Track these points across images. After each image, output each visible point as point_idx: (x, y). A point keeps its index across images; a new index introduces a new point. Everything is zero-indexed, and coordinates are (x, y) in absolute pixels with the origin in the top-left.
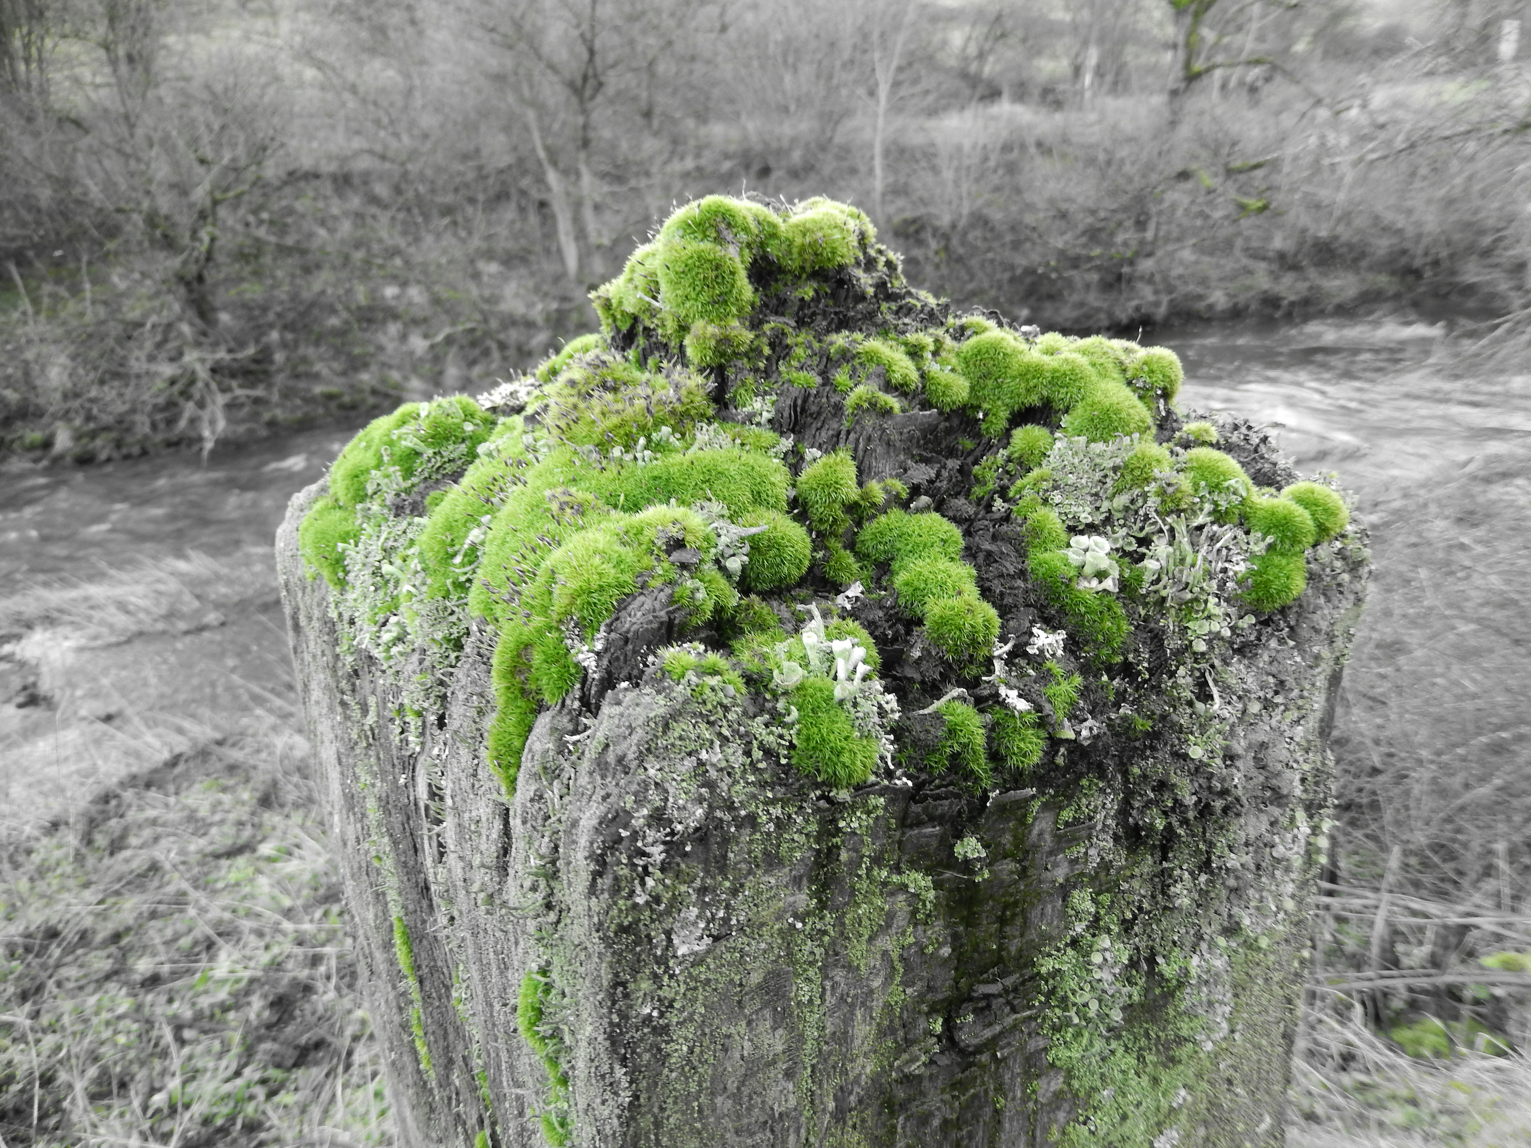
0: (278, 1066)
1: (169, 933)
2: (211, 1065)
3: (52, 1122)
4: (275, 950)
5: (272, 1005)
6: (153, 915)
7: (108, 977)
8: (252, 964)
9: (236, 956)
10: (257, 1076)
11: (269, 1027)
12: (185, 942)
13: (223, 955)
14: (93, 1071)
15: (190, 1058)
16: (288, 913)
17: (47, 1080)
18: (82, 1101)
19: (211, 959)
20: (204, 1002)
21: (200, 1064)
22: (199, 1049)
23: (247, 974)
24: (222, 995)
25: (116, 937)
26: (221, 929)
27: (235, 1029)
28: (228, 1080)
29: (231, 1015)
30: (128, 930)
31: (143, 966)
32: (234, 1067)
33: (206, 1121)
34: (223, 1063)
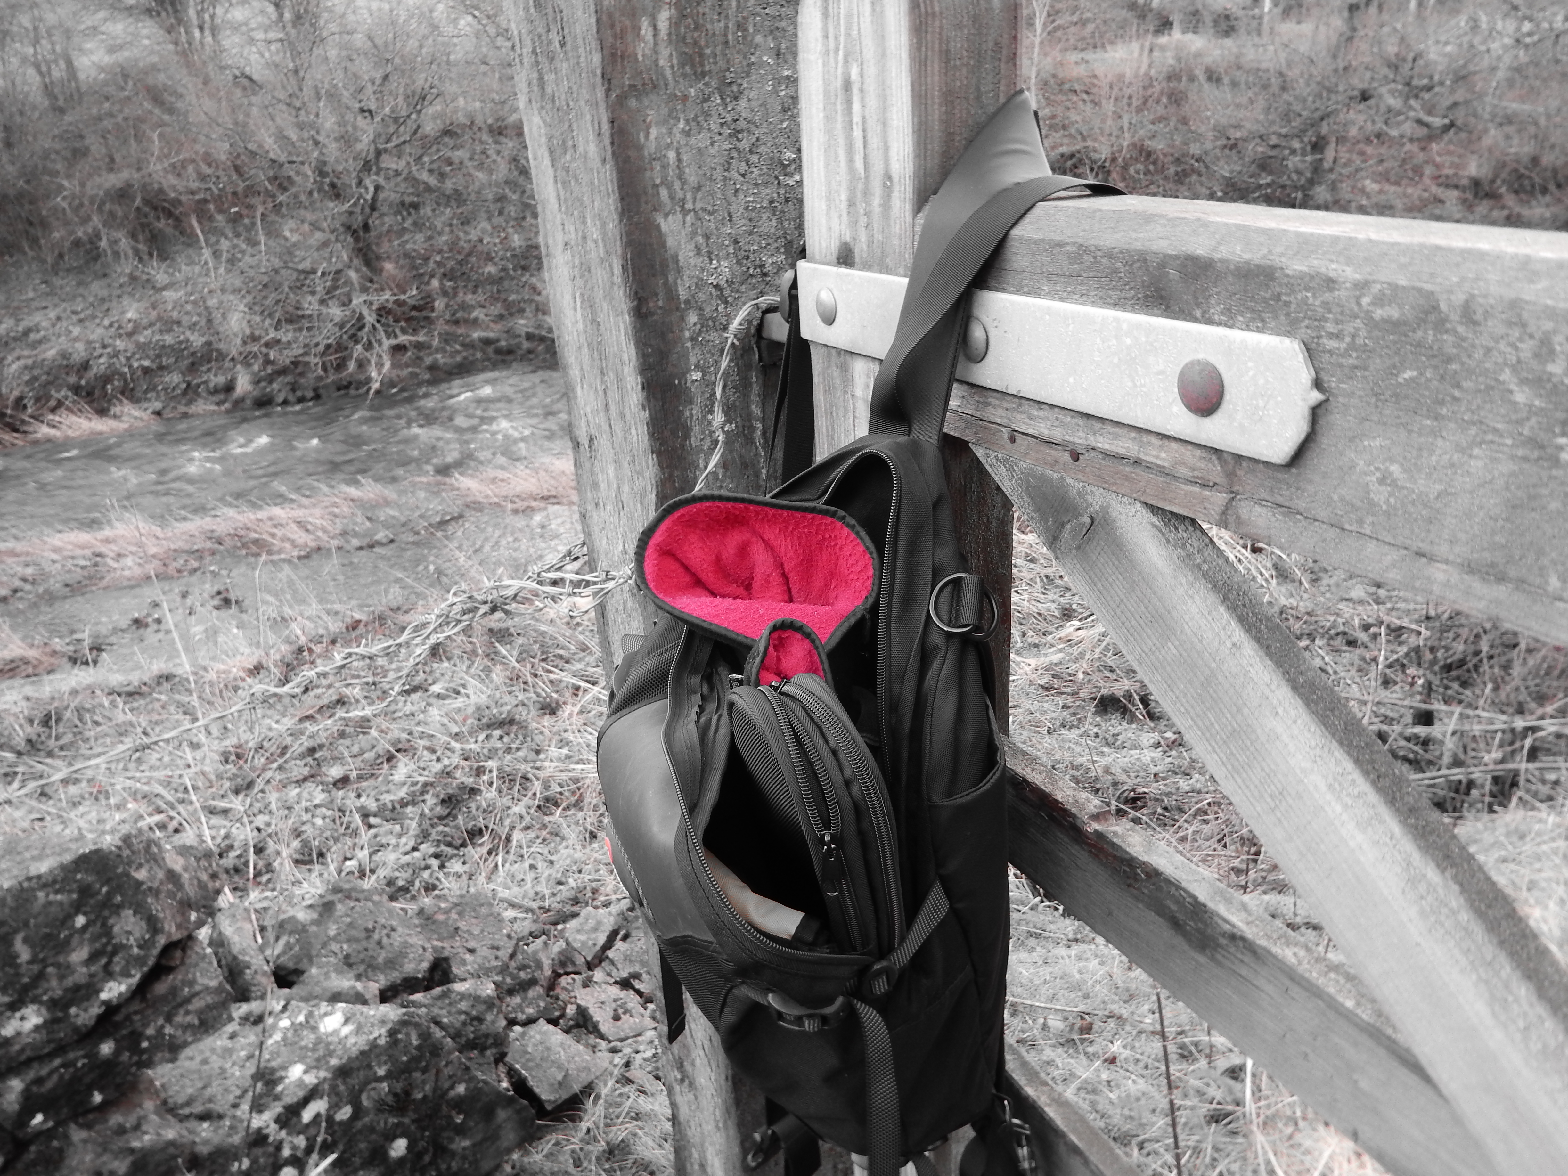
0: (449, 845)
1: (355, 749)
2: (393, 841)
3: (264, 879)
4: (446, 762)
5: (443, 801)
6: (342, 735)
7: (305, 779)
8: (426, 773)
9: (412, 766)
10: (432, 850)
11: (441, 818)
12: (369, 755)
13: (401, 765)
14: (296, 844)
15: (376, 836)
16: (457, 736)
17: (259, 850)
18: (288, 865)
19: (392, 768)
20: (387, 798)
21: (384, 841)
22: (382, 830)
23: (422, 779)
24: (402, 793)
25: (312, 751)
26: (400, 746)
27: (412, 819)
28: (406, 853)
29: (409, 809)
30: (321, 746)
31: (335, 772)
32: (412, 843)
33: (390, 883)
34: (404, 840)
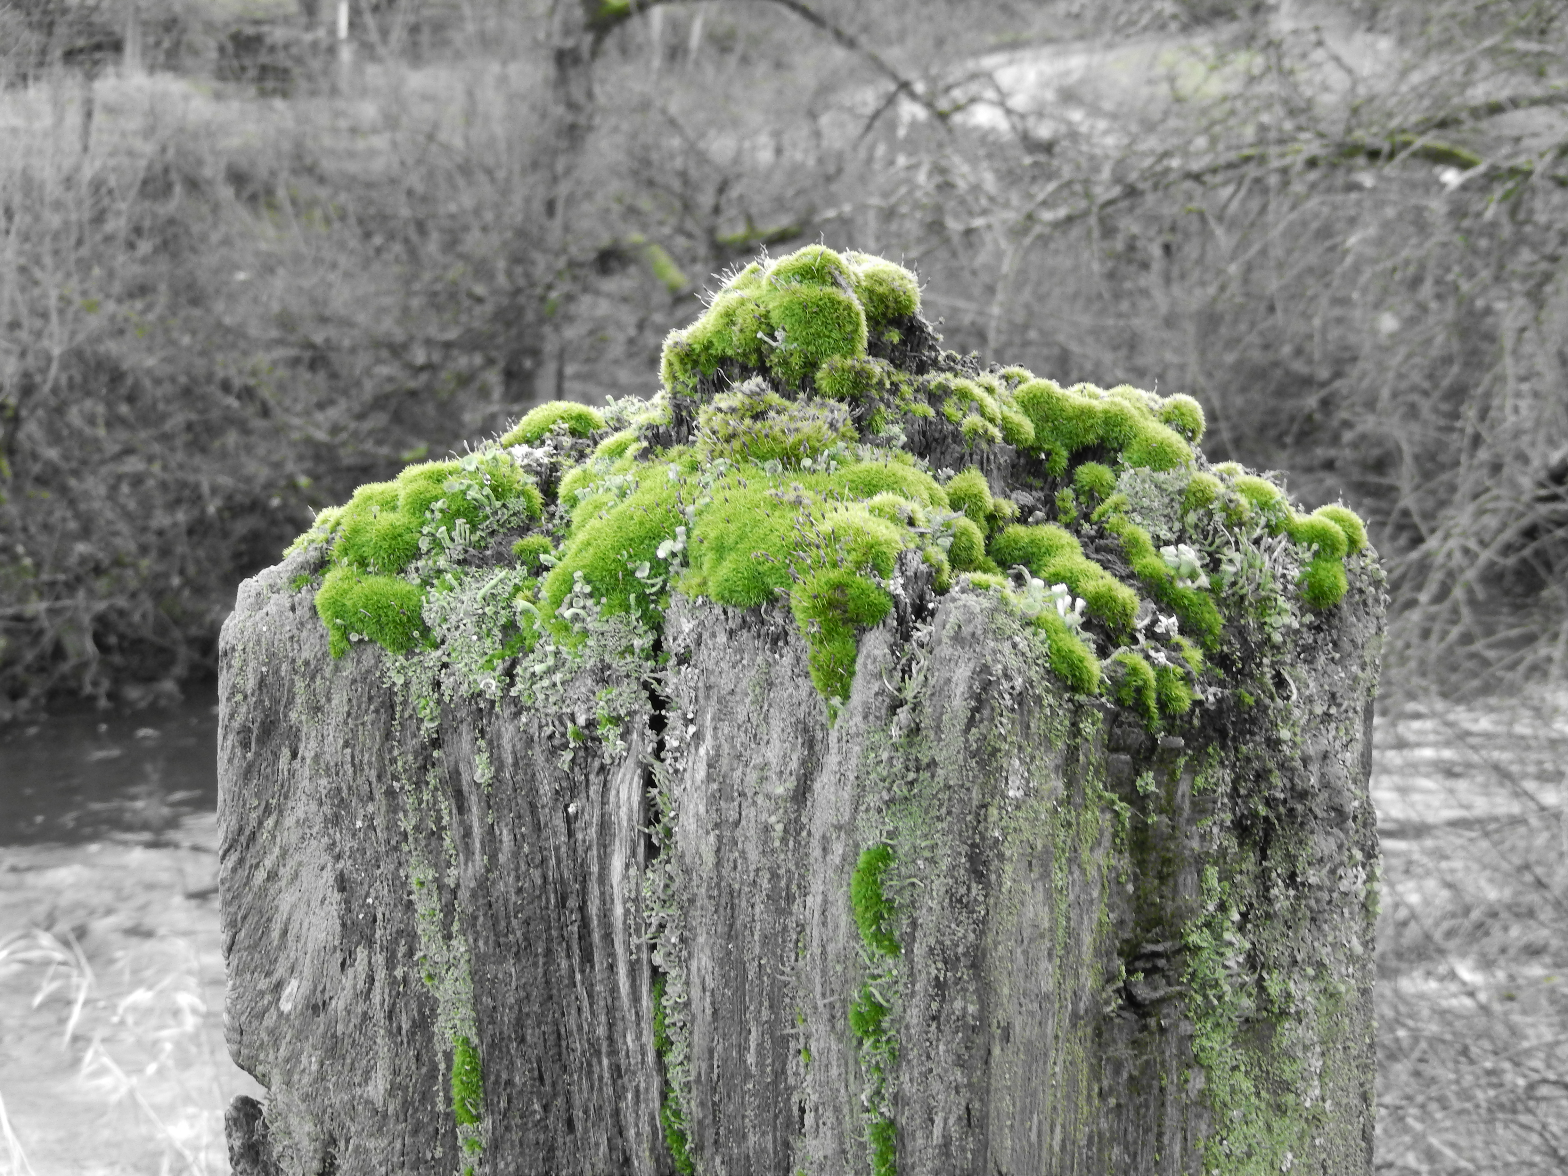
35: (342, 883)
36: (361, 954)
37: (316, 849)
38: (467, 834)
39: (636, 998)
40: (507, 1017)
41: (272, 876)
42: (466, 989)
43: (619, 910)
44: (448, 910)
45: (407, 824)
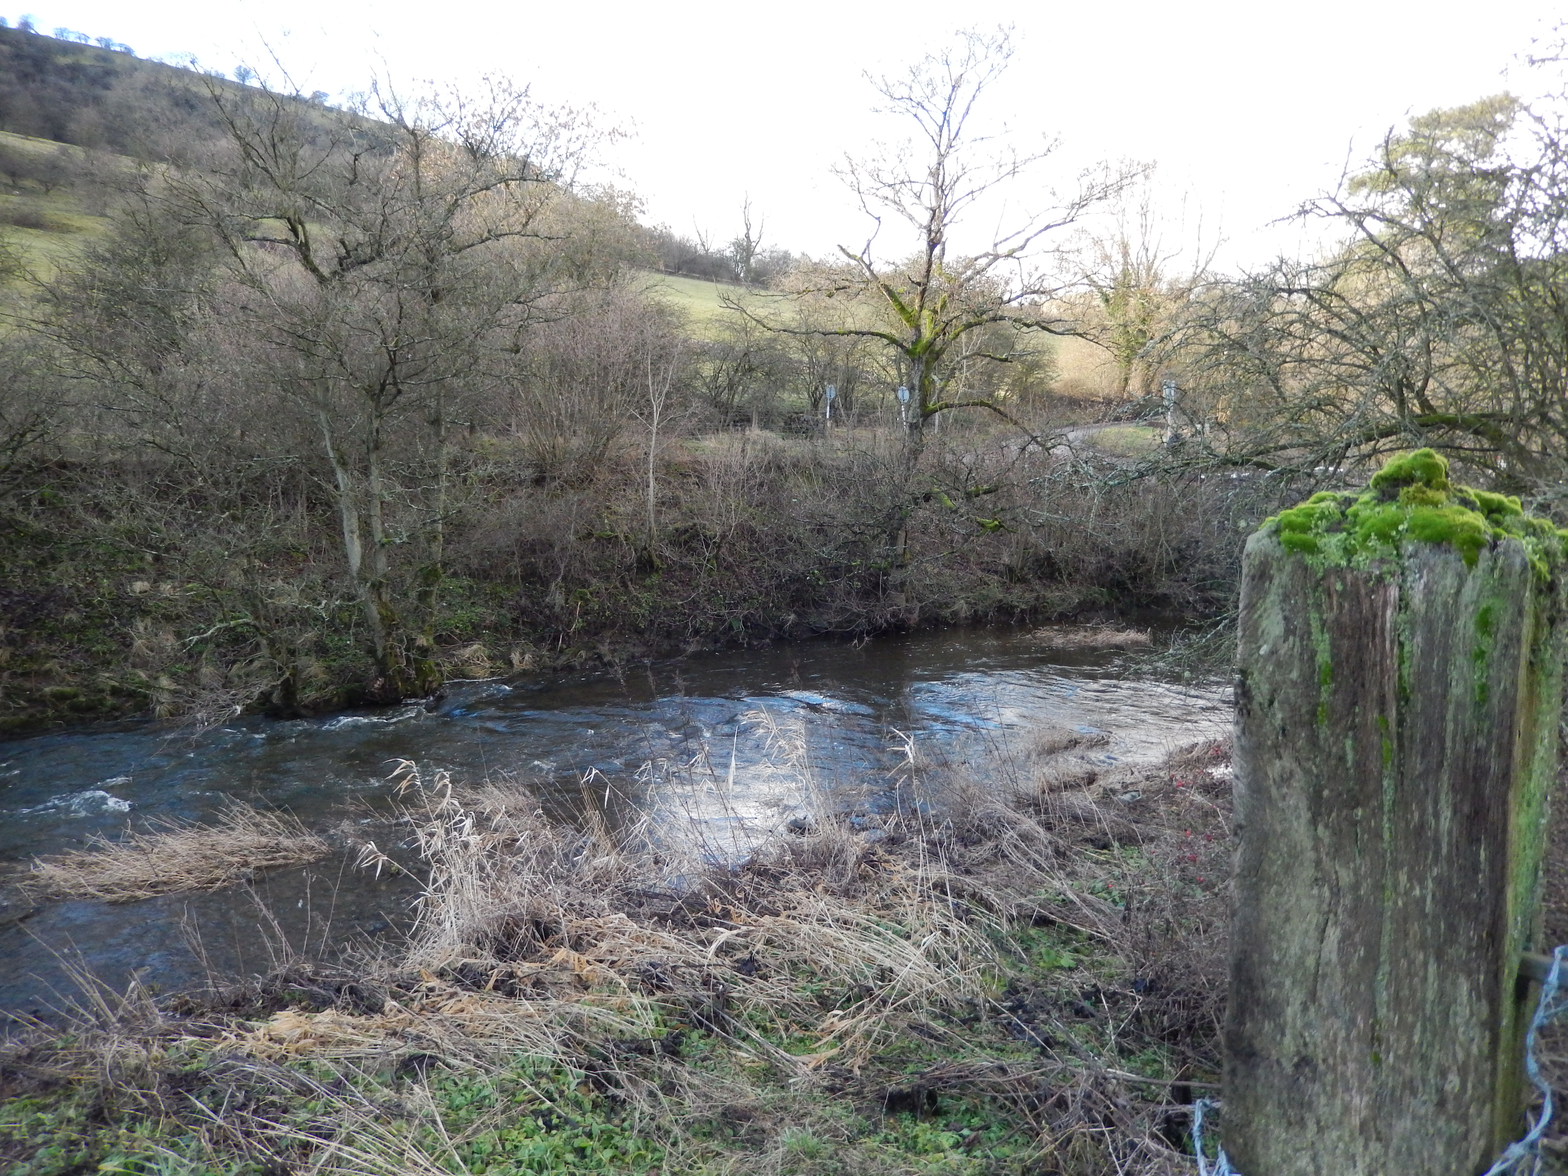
35: (1285, 618)
36: (1291, 638)
37: (1277, 609)
38: (1331, 604)
39: (1392, 649)
40: (1343, 655)
41: (1260, 616)
42: (1328, 647)
43: (1388, 625)
44: (1323, 626)
45: (1310, 602)
